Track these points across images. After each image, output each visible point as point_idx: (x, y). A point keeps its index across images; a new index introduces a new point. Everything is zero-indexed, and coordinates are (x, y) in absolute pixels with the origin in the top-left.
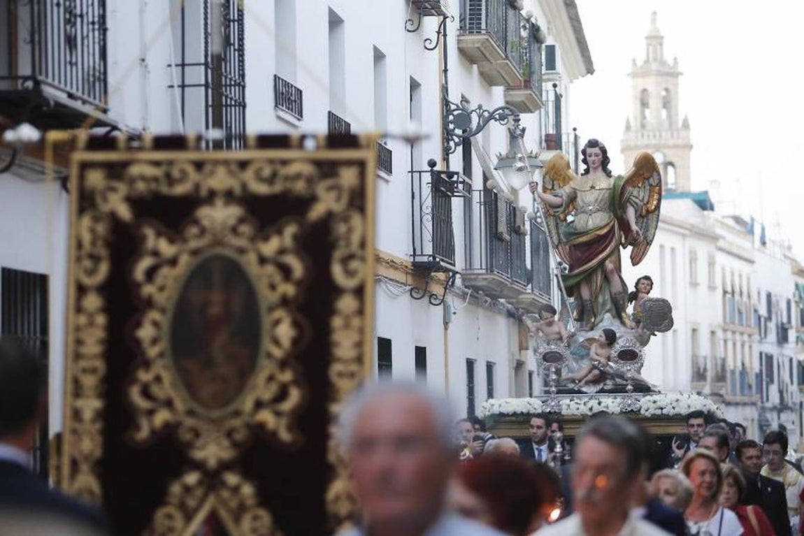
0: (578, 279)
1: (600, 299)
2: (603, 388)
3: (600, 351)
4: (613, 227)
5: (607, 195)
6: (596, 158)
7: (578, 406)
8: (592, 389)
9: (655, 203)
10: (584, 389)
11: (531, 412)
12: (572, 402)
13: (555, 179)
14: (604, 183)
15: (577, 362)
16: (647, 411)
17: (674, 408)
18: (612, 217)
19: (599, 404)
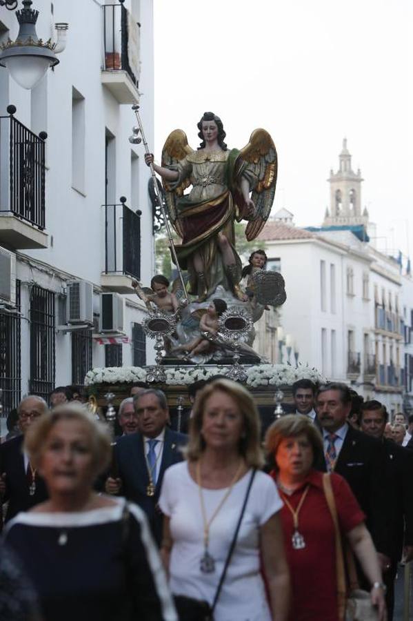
0: (191, 250)
1: (213, 271)
2: (212, 359)
3: (210, 322)
4: (226, 199)
5: (221, 168)
6: (211, 131)
7: (183, 375)
8: (201, 361)
9: (271, 179)
10: (193, 360)
11: (134, 381)
12: (178, 371)
13: (174, 156)
14: (218, 156)
15: (188, 334)
16: (253, 381)
17: (280, 378)
18: (226, 188)
19: (205, 373)
